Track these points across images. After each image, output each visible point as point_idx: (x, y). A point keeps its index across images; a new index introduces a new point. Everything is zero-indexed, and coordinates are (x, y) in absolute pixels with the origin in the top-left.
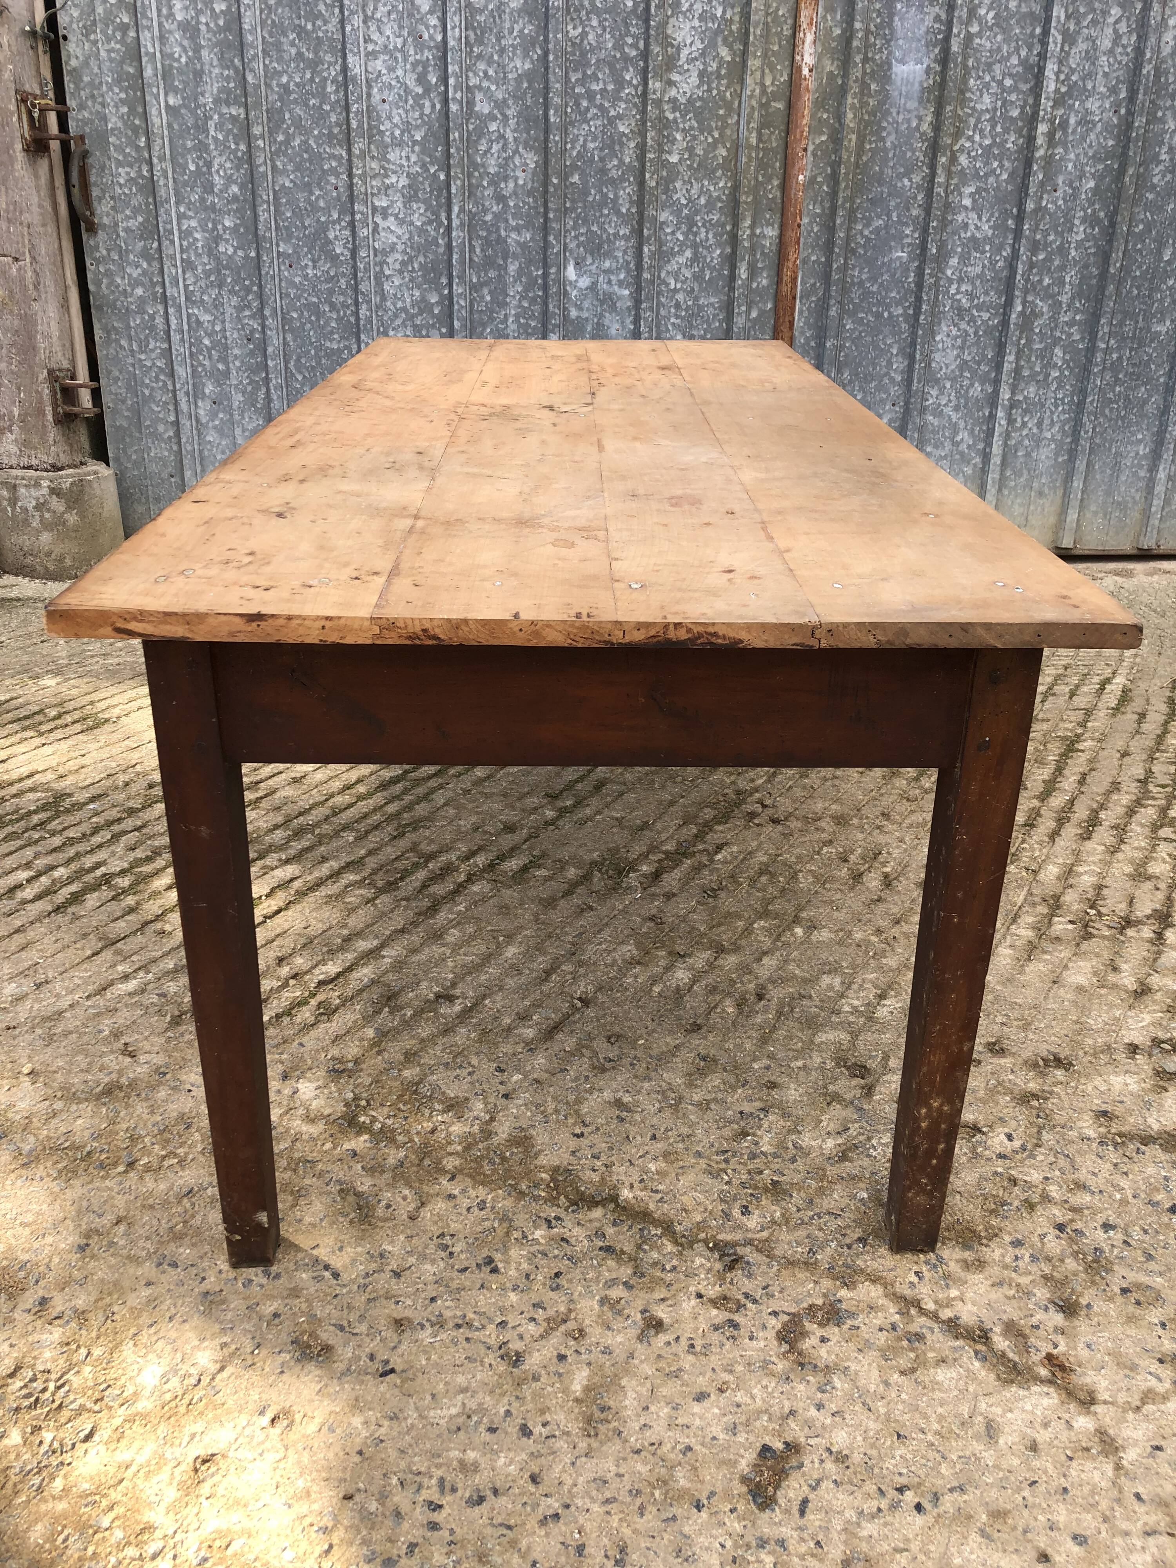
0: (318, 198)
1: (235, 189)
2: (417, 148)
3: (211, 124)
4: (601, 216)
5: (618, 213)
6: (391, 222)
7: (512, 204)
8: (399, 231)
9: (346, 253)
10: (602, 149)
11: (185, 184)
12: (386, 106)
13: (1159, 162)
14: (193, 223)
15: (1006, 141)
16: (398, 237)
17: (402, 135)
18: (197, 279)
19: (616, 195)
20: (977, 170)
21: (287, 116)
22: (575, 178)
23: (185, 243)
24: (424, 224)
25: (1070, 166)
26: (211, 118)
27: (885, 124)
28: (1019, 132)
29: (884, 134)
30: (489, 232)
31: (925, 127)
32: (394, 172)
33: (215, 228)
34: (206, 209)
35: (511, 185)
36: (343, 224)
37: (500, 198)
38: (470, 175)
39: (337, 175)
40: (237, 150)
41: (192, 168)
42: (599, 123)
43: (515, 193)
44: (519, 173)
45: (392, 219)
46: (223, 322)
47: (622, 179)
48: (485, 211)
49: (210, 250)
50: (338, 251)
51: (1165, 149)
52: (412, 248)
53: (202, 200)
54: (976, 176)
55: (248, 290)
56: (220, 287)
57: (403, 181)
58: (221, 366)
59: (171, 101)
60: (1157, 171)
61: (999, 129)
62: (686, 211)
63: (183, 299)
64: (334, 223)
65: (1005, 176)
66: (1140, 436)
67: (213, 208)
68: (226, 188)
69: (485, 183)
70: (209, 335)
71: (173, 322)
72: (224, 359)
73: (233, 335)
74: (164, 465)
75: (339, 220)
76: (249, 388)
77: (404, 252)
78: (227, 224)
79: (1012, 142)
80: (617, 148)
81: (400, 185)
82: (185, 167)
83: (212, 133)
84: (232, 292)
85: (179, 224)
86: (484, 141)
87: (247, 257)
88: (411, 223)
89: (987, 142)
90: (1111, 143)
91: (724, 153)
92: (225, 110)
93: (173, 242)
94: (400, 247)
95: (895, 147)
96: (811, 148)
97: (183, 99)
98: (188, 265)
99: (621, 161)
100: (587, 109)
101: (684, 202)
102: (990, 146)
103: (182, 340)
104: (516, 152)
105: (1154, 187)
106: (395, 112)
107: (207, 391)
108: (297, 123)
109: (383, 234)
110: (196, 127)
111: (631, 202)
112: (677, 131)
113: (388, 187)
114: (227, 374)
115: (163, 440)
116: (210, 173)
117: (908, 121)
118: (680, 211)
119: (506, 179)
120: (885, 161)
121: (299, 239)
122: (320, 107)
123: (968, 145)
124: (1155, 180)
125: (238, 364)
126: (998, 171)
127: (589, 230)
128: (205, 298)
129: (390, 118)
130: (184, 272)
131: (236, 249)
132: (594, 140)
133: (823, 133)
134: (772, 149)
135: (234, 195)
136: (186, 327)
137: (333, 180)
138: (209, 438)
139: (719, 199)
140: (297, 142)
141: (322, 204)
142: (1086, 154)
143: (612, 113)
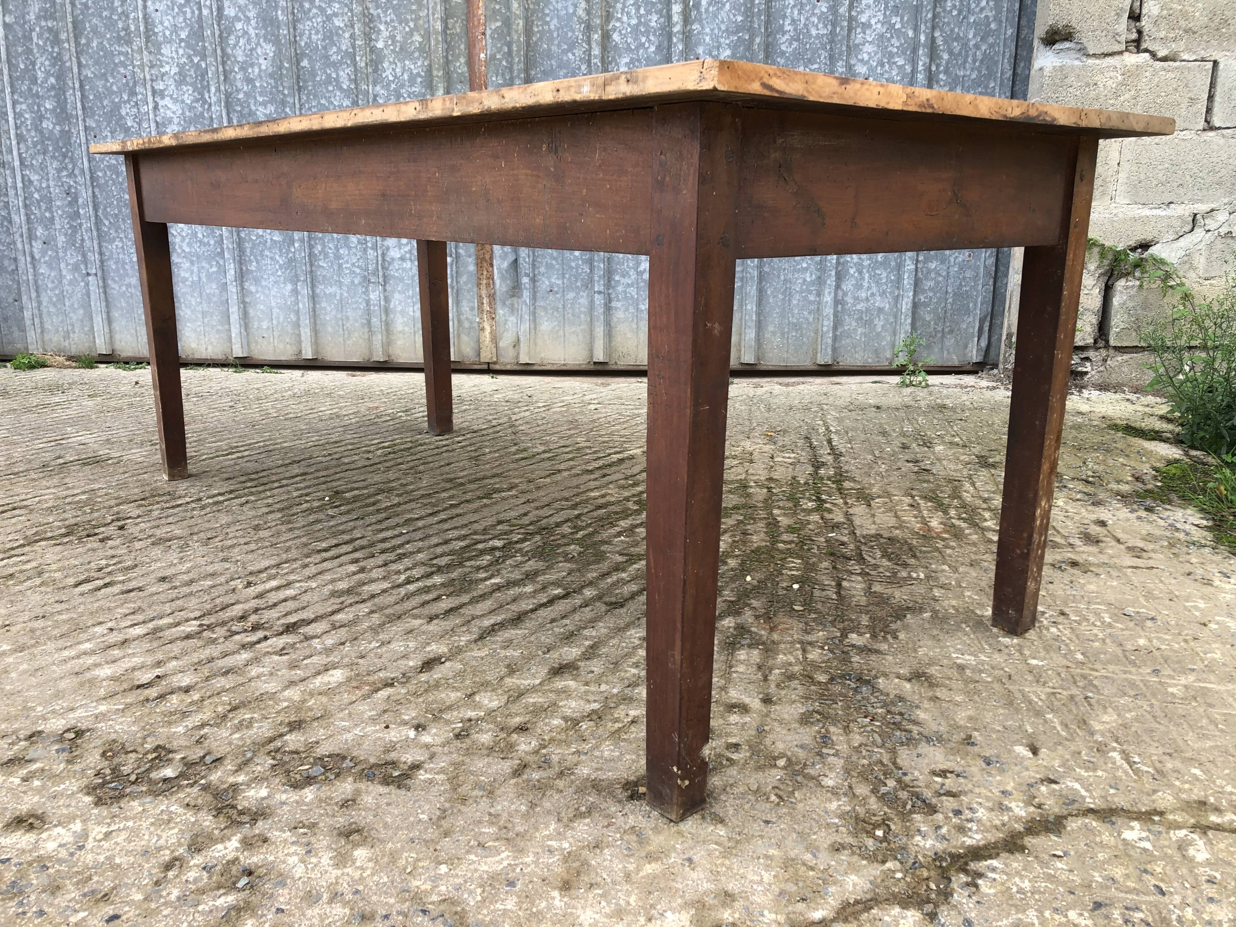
0: (112, 85)
1: (52, 80)
2: (183, 44)
3: (34, 35)
4: (328, 91)
5: (341, 89)
6: (167, 101)
7: (258, 84)
8: (174, 108)
9: (135, 125)
10: (323, 40)
11: (18, 79)
12: (159, 14)
13: (784, 33)
14: (24, 107)
15: (650, 20)
16: (174, 113)
17: (171, 34)
18: (28, 148)
19: (338, 75)
20: (628, 44)
21: (87, 25)
22: (305, 63)
23: (18, 122)
24: (192, 102)
25: (707, 39)
26: (34, 30)
27: (547, 11)
28: (659, 12)
29: (548, 19)
30: (243, 108)
31: (581, 12)
32: (168, 63)
33: (39, 110)
34: (33, 96)
35: (257, 70)
36: (132, 103)
37: (249, 81)
38: (224, 63)
39: (125, 67)
40: (53, 52)
41: (22, 66)
42: (319, 20)
43: (260, 76)
44: (261, 61)
45: (168, 98)
46: (48, 180)
47: (341, 63)
48: (238, 91)
49: (36, 126)
50: (129, 124)
51: (788, 21)
52: (185, 121)
53: (30, 89)
54: (628, 49)
55: (65, 156)
56: (44, 153)
57: (175, 70)
58: (47, 215)
59: (7, 19)
60: (784, 39)
61: (642, 11)
62: (393, 86)
63: (17, 163)
64: (125, 102)
65: (653, 49)
66: (805, 265)
67: (37, 95)
68: (46, 80)
69: (236, 69)
70: (38, 191)
71: (10, 180)
72: (49, 209)
73: (55, 191)
74: (10, 292)
75: (128, 101)
76: (70, 231)
77: (179, 123)
78: (48, 106)
79: (654, 20)
80: (335, 38)
81: (172, 73)
82: (17, 66)
83: (35, 40)
84: (53, 157)
85: (14, 108)
86: (232, 37)
87: (62, 131)
88: (183, 101)
89: (634, 22)
90: (740, 18)
91: (421, 40)
92: (43, 23)
93: (7, 121)
94: (176, 120)
95: (558, 29)
96: (488, 32)
97: (16, 18)
98: (20, 138)
99: (339, 48)
100: (310, 10)
101: (391, 78)
102: (638, 25)
103: (16, 194)
104: (258, 44)
105: (783, 53)
106: (164, 18)
107: (38, 234)
108: (95, 30)
109: (162, 110)
110: (24, 36)
111: (350, 80)
112: (381, 23)
113: (163, 75)
114: (52, 220)
115: (7, 272)
116: (34, 70)
117: (566, 8)
118: (388, 85)
119: (252, 65)
120: (551, 40)
121: (100, 116)
122: (111, 18)
123: (618, 24)
124: (783, 48)
125: (60, 212)
126: (647, 45)
127: (319, 103)
128: (34, 162)
129: (161, 23)
130: (18, 143)
131: (54, 125)
132: (317, 33)
133: (497, 20)
134: (457, 34)
135: (52, 85)
136: (20, 185)
137: (122, 70)
138: (42, 271)
139: (418, 75)
140: (95, 44)
141: (115, 88)
142: (720, 29)
143: (329, 12)
